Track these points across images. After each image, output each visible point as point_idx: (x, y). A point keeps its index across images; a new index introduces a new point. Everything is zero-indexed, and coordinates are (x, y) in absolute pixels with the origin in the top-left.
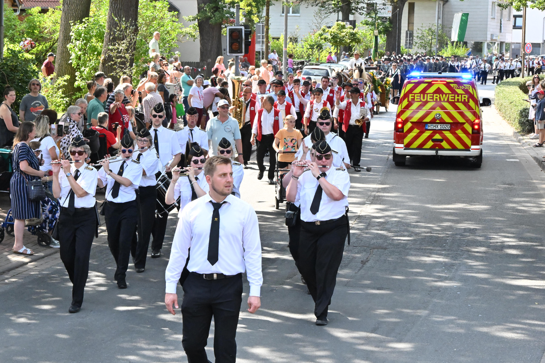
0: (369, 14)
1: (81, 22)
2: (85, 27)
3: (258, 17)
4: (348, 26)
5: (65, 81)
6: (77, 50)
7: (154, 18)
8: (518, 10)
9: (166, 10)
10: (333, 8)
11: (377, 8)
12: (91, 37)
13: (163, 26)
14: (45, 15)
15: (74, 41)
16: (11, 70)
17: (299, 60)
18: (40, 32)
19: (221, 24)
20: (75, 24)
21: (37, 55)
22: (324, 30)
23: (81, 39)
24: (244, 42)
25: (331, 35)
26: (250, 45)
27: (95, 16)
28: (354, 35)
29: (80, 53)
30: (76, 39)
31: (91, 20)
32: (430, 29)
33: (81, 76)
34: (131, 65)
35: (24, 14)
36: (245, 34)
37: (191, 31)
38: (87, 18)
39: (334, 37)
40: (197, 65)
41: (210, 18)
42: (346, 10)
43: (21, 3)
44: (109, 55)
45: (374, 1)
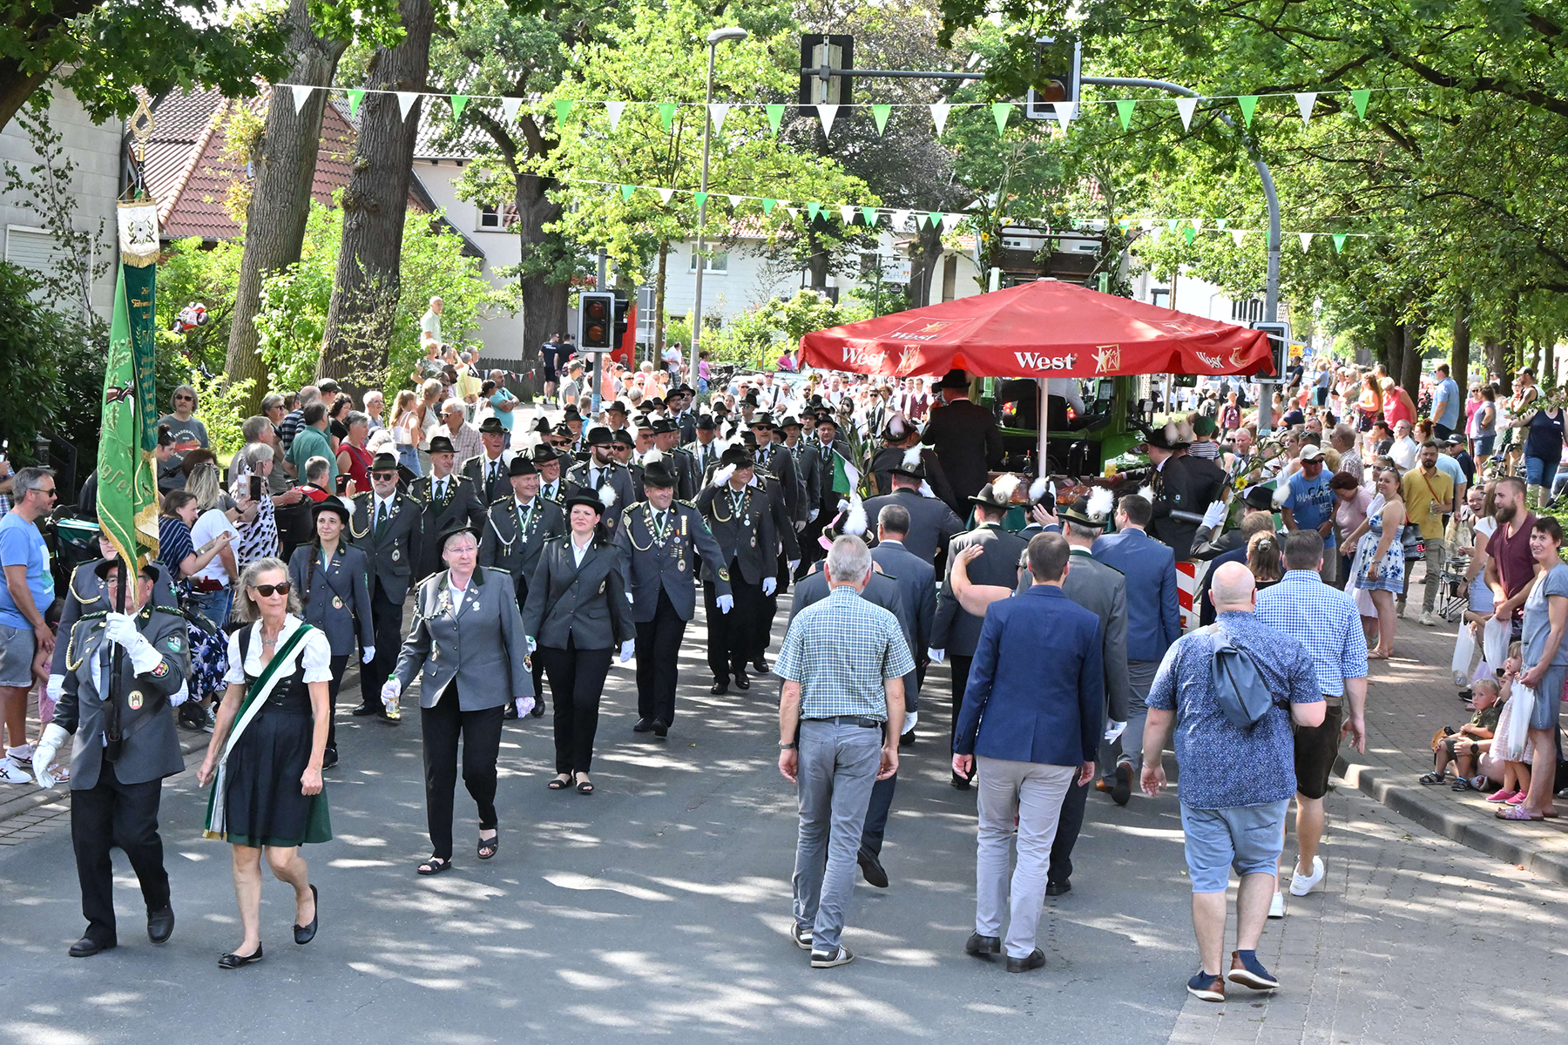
0: (865, 275)
1: (283, 272)
2: (290, 283)
3: (642, 273)
4: (823, 298)
5: (245, 390)
6: (272, 328)
7: (434, 269)
8: (1162, 280)
9: (456, 252)
10: (793, 262)
11: (883, 264)
12: (302, 304)
13: (450, 285)
14: (210, 253)
15: (267, 310)
17: (723, 364)
18: (198, 289)
19: (568, 285)
20: (270, 276)
22: (774, 306)
23: (283, 307)
24: (612, 324)
25: (788, 316)
26: (625, 331)
27: (311, 259)
28: (835, 316)
29: (278, 334)
30: (271, 306)
31: (304, 266)
33: (280, 382)
34: (384, 364)
35: (167, 250)
36: (616, 309)
37: (506, 298)
38: (295, 264)
39: (795, 320)
40: (516, 366)
41: (546, 272)
42: (820, 266)
43: (161, 227)
44: (341, 341)
45: (877, 251)
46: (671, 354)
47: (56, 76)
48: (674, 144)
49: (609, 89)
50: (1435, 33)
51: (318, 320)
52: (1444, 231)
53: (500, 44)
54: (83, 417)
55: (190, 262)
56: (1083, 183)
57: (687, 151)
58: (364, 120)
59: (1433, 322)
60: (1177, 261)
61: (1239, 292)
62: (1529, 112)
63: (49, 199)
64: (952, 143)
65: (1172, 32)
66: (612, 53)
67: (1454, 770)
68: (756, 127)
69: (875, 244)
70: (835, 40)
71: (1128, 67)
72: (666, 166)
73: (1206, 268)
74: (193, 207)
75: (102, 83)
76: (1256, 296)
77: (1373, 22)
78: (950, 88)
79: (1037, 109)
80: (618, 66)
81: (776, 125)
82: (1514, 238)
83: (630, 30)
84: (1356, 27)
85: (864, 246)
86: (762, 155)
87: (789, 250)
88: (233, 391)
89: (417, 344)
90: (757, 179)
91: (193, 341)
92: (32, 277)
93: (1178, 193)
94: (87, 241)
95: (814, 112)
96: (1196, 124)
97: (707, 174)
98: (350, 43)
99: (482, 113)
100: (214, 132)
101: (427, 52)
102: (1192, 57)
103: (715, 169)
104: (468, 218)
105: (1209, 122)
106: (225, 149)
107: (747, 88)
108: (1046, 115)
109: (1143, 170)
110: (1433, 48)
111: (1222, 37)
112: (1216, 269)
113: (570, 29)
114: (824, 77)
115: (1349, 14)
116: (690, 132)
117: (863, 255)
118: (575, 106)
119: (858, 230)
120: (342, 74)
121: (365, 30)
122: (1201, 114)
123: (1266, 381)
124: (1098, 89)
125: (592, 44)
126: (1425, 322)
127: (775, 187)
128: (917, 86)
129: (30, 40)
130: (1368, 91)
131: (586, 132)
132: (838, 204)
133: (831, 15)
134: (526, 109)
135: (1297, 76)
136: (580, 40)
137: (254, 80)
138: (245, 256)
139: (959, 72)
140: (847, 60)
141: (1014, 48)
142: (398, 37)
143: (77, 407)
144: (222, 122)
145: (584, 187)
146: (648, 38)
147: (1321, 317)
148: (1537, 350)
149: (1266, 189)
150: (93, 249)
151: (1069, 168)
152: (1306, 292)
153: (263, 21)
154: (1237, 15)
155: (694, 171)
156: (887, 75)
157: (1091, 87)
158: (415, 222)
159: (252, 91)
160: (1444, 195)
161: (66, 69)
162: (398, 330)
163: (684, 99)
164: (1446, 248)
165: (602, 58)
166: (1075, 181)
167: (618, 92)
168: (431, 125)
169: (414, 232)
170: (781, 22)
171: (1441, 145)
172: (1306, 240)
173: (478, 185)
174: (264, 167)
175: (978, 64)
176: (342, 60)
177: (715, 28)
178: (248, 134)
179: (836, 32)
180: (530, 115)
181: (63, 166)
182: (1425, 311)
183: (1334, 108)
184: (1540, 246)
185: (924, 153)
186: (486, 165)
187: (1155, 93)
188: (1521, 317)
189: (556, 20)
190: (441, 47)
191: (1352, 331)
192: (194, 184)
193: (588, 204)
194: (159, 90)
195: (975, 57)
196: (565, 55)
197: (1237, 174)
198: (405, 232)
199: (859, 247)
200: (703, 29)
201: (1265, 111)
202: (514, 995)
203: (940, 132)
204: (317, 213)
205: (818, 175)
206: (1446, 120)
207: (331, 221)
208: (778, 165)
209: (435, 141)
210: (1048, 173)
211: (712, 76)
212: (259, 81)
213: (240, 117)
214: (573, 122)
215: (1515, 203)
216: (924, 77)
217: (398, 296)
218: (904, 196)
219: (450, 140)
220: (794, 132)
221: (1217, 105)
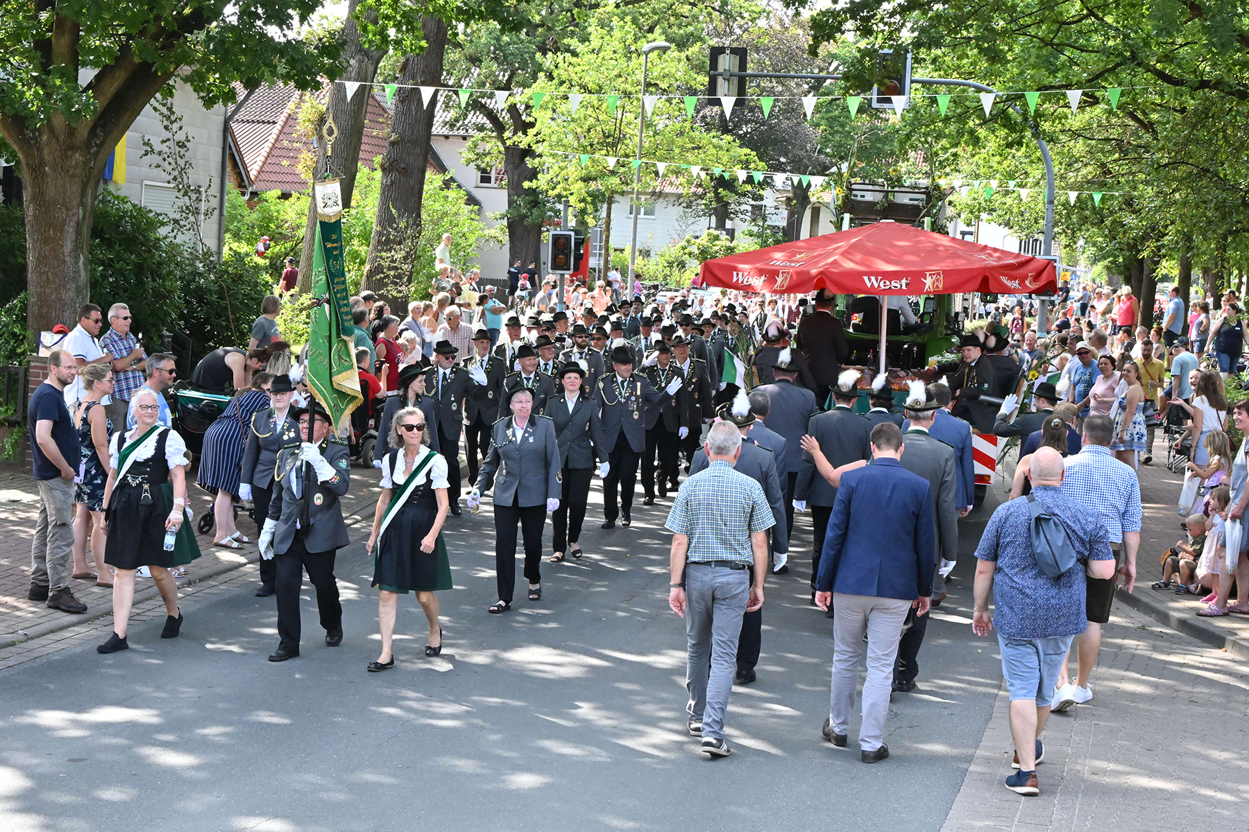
0: (754, 220)
3: (594, 218)
4: (724, 236)
7: (445, 214)
8: (968, 224)
9: (462, 202)
10: (702, 210)
11: (767, 212)
12: (352, 238)
13: (457, 225)
14: (286, 202)
16: (234, 281)
17: (651, 283)
18: (278, 227)
19: (541, 226)
21: (271, 259)
22: (688, 241)
24: (573, 254)
25: (699, 249)
26: (581, 259)
28: (732, 249)
31: (353, 211)
34: (410, 281)
35: (256, 199)
36: (576, 243)
37: (496, 235)
38: (346, 210)
39: (703, 252)
41: (526, 216)
42: (722, 213)
43: (251, 183)
44: (379, 265)
45: (763, 203)
46: (614, 275)
47: (179, 75)
48: (618, 125)
49: (572, 85)
50: (1169, 47)
51: (363, 250)
52: (1174, 191)
53: (494, 53)
54: (196, 318)
55: (272, 208)
56: (912, 154)
57: (627, 130)
58: (397, 107)
59: (1164, 256)
60: (979, 211)
61: (1024, 233)
62: (1237, 105)
63: (173, 162)
64: (818, 125)
65: (978, 46)
66: (574, 60)
67: (1177, 579)
68: (677, 113)
69: (761, 198)
70: (734, 51)
71: (945, 71)
72: (612, 141)
73: (1000, 216)
74: (274, 168)
75: (211, 80)
76: (1036, 236)
77: (1123, 40)
78: (817, 86)
79: (879, 101)
80: (578, 69)
81: (691, 112)
82: (1225, 196)
83: (587, 43)
84: (1111, 43)
85: (753, 199)
86: (682, 133)
87: (699, 201)
88: (302, 300)
89: (433, 267)
90: (677, 151)
92: (161, 218)
93: (981, 162)
94: (200, 192)
95: (718, 102)
96: (994, 112)
97: (641, 147)
98: (387, 52)
99: (480, 102)
100: (290, 115)
101: (442, 59)
102: (993, 63)
103: (646, 145)
104: (470, 177)
105: (1004, 111)
106: (298, 127)
107: (671, 85)
108: (886, 106)
109: (956, 145)
110: (1167, 58)
111: (1014, 50)
112: (1007, 217)
113: (544, 43)
114: (726, 77)
115: (1106, 33)
116: (630, 117)
117: (752, 205)
118: (547, 98)
119: (749, 188)
120: (381, 74)
121: (398, 43)
122: (998, 105)
123: (1043, 298)
124: (923, 87)
125: (559, 54)
126: (1159, 256)
127: (690, 157)
128: (793, 84)
129: (161, 49)
130: (1119, 89)
131: (555, 116)
132: (735, 169)
133: (732, 33)
134: (511, 99)
135: (1068, 79)
136: (551, 50)
137: (318, 78)
139: (823, 74)
140: (743, 65)
141: (863, 57)
142: (421, 48)
143: (192, 310)
144: (297, 108)
145: (554, 156)
146: (600, 49)
147: (1083, 252)
148: (1241, 277)
149: (1044, 159)
150: (203, 198)
151: (902, 143)
152: (1073, 234)
153: (325, 36)
154: (1025, 34)
155: (632, 144)
156: (771, 77)
157: (918, 86)
158: (432, 180)
159: (317, 86)
160: (1174, 164)
161: (186, 70)
162: (420, 257)
163: (625, 92)
164: (1175, 202)
165: (567, 64)
166: (906, 152)
167: (578, 88)
168: (444, 111)
169: (432, 187)
170: (695, 38)
171: (1172, 129)
172: (1073, 196)
173: (477, 154)
175: (837, 68)
176: (381, 64)
177: (648, 42)
178: (314, 117)
179: (735, 45)
180: (515, 104)
181: (183, 139)
182: (1159, 249)
183: (1095, 101)
184: (1244, 201)
185: (797, 133)
186: (483, 139)
187: (964, 91)
188: (1230, 252)
189: (534, 36)
190: (452, 55)
191: (1106, 262)
192: (276, 152)
193: (556, 168)
194: (251, 85)
195: (835, 64)
196: (540, 61)
197: (1023, 149)
198: (425, 187)
199: (750, 200)
200: (639, 43)
201: (1044, 103)
202: (499, 732)
203: (809, 117)
204: (363, 173)
205: (721, 148)
206: (1176, 111)
207: (373, 179)
208: (692, 140)
209: (447, 122)
210: (887, 147)
211: (646, 76)
212: (323, 79)
213: (308, 105)
214: (545, 109)
215: (1226, 170)
216: (798, 78)
217: (420, 233)
218: (783, 163)
219: (458, 121)
220: (704, 117)
221: (1010, 99)
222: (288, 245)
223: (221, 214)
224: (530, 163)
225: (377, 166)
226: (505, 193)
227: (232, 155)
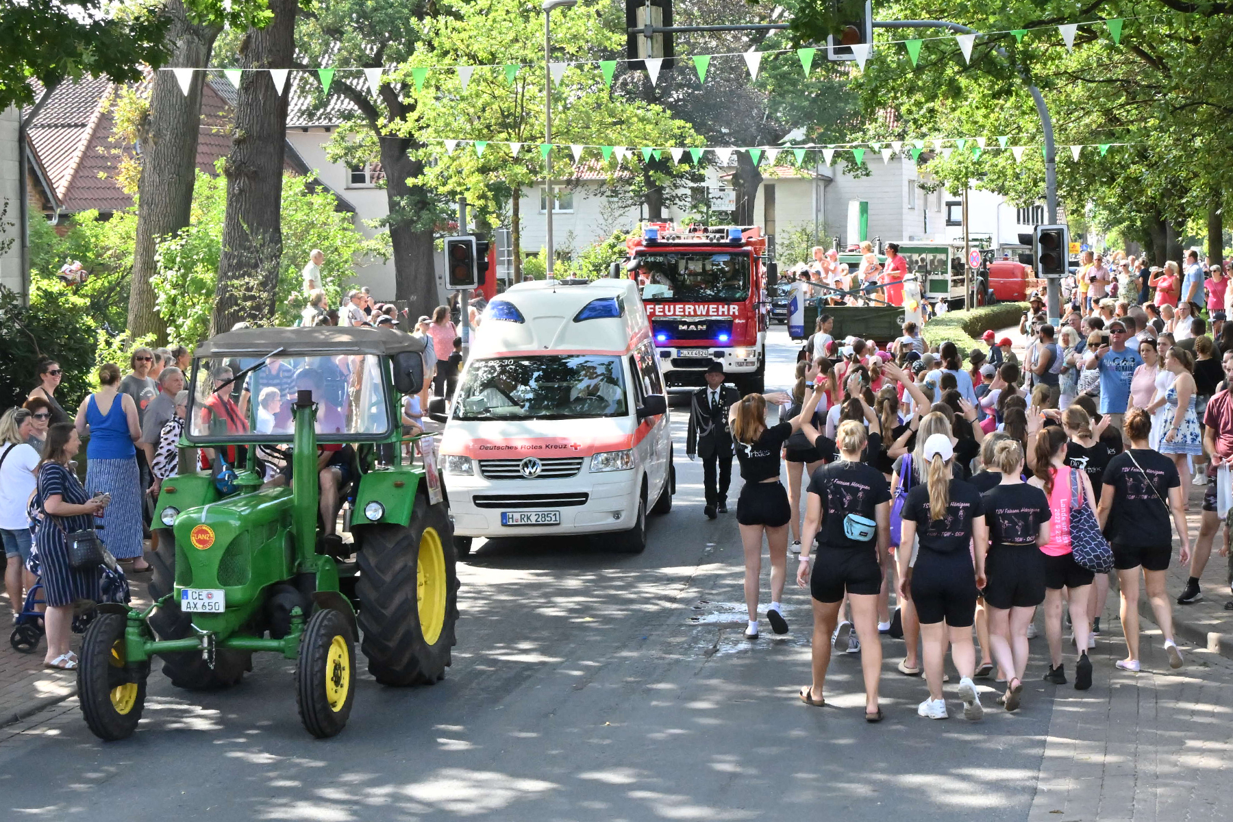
1: (175, 236)
2: (182, 246)
3: (498, 217)
6: (168, 287)
7: (312, 225)
8: (955, 194)
9: (330, 208)
10: (632, 198)
11: (710, 196)
12: (194, 263)
13: (327, 238)
14: (106, 223)
15: (162, 272)
16: (46, 328)
18: (99, 255)
19: (432, 232)
20: (164, 240)
21: (92, 296)
22: (618, 238)
23: (176, 268)
24: (475, 263)
26: (487, 269)
27: (200, 223)
29: (173, 292)
30: (165, 268)
31: (193, 230)
32: (804, 230)
33: (178, 335)
34: (272, 312)
35: (67, 223)
36: (478, 250)
37: (378, 246)
38: (185, 229)
41: (412, 222)
42: (656, 200)
43: (59, 203)
44: (232, 295)
45: (703, 184)
48: (519, 101)
49: (458, 56)
51: (208, 277)
52: (1196, 136)
53: (357, 22)
55: (88, 233)
56: (880, 113)
57: (531, 106)
58: (239, 96)
59: (1190, 215)
60: (966, 176)
61: (1022, 200)
64: (765, 85)
66: (458, 24)
68: (591, 82)
69: (701, 178)
71: (912, 11)
72: (511, 122)
73: (992, 181)
74: (89, 183)
76: (1037, 203)
78: (758, 38)
79: (837, 52)
80: (464, 35)
81: (609, 80)
85: (692, 180)
87: (627, 187)
90: (595, 128)
91: (97, 303)
93: (964, 117)
95: (641, 66)
96: (975, 56)
97: (550, 126)
98: (223, 28)
99: (345, 84)
100: (103, 114)
101: (292, 33)
103: (557, 122)
104: (338, 177)
105: (987, 55)
106: (115, 130)
107: (580, 48)
108: (844, 57)
109: (933, 98)
112: (1001, 181)
113: (419, 6)
114: (648, 34)
116: (532, 90)
117: (692, 188)
118: (428, 73)
119: (686, 167)
120: (216, 56)
121: (234, 17)
122: (979, 48)
123: (1051, 276)
124: (887, 31)
125: (439, 17)
126: (1184, 216)
127: (612, 134)
128: (729, 37)
130: (1120, 21)
131: (439, 94)
132: (667, 146)
134: (386, 78)
135: (1059, 10)
136: (428, 14)
137: (140, 68)
138: (139, 225)
139: (764, 23)
140: (668, 19)
142: (266, 20)
144: (112, 105)
145: (442, 144)
146: (490, 9)
147: (1094, 217)
151: (867, 101)
152: (1079, 196)
153: (143, 14)
155: (539, 124)
156: (703, 30)
157: (882, 30)
158: (292, 184)
159: (136, 76)
160: (1193, 105)
162: (282, 281)
163: (524, 61)
164: (1196, 151)
165: (450, 29)
166: (873, 112)
167: (465, 58)
168: (299, 97)
169: (291, 193)
171: (1186, 64)
172: (1076, 151)
173: (346, 148)
174: (151, 141)
175: (781, 15)
176: (216, 44)
178: (135, 116)
180: (389, 84)
182: (1183, 207)
183: (1093, 36)
185: (739, 97)
186: (351, 130)
187: (937, 33)
190: (304, 28)
191: (1121, 228)
192: (88, 163)
193: (446, 159)
194: (51, 81)
195: (779, 10)
196: (416, 28)
197: (1013, 99)
198: (283, 194)
199: (687, 182)
201: (1033, 41)
203: (754, 76)
204: (202, 181)
205: (648, 121)
206: (1190, 42)
207: (215, 188)
208: (612, 113)
209: (305, 111)
210: (850, 107)
211: (549, 39)
212: (144, 68)
214: (427, 87)
216: (734, 29)
217: (281, 250)
218: (725, 134)
219: (318, 110)
220: (625, 84)
221: (993, 40)
222: (113, 277)
223: (23, 245)
224: (413, 155)
225: (219, 171)
226: (383, 195)
227: (32, 172)
